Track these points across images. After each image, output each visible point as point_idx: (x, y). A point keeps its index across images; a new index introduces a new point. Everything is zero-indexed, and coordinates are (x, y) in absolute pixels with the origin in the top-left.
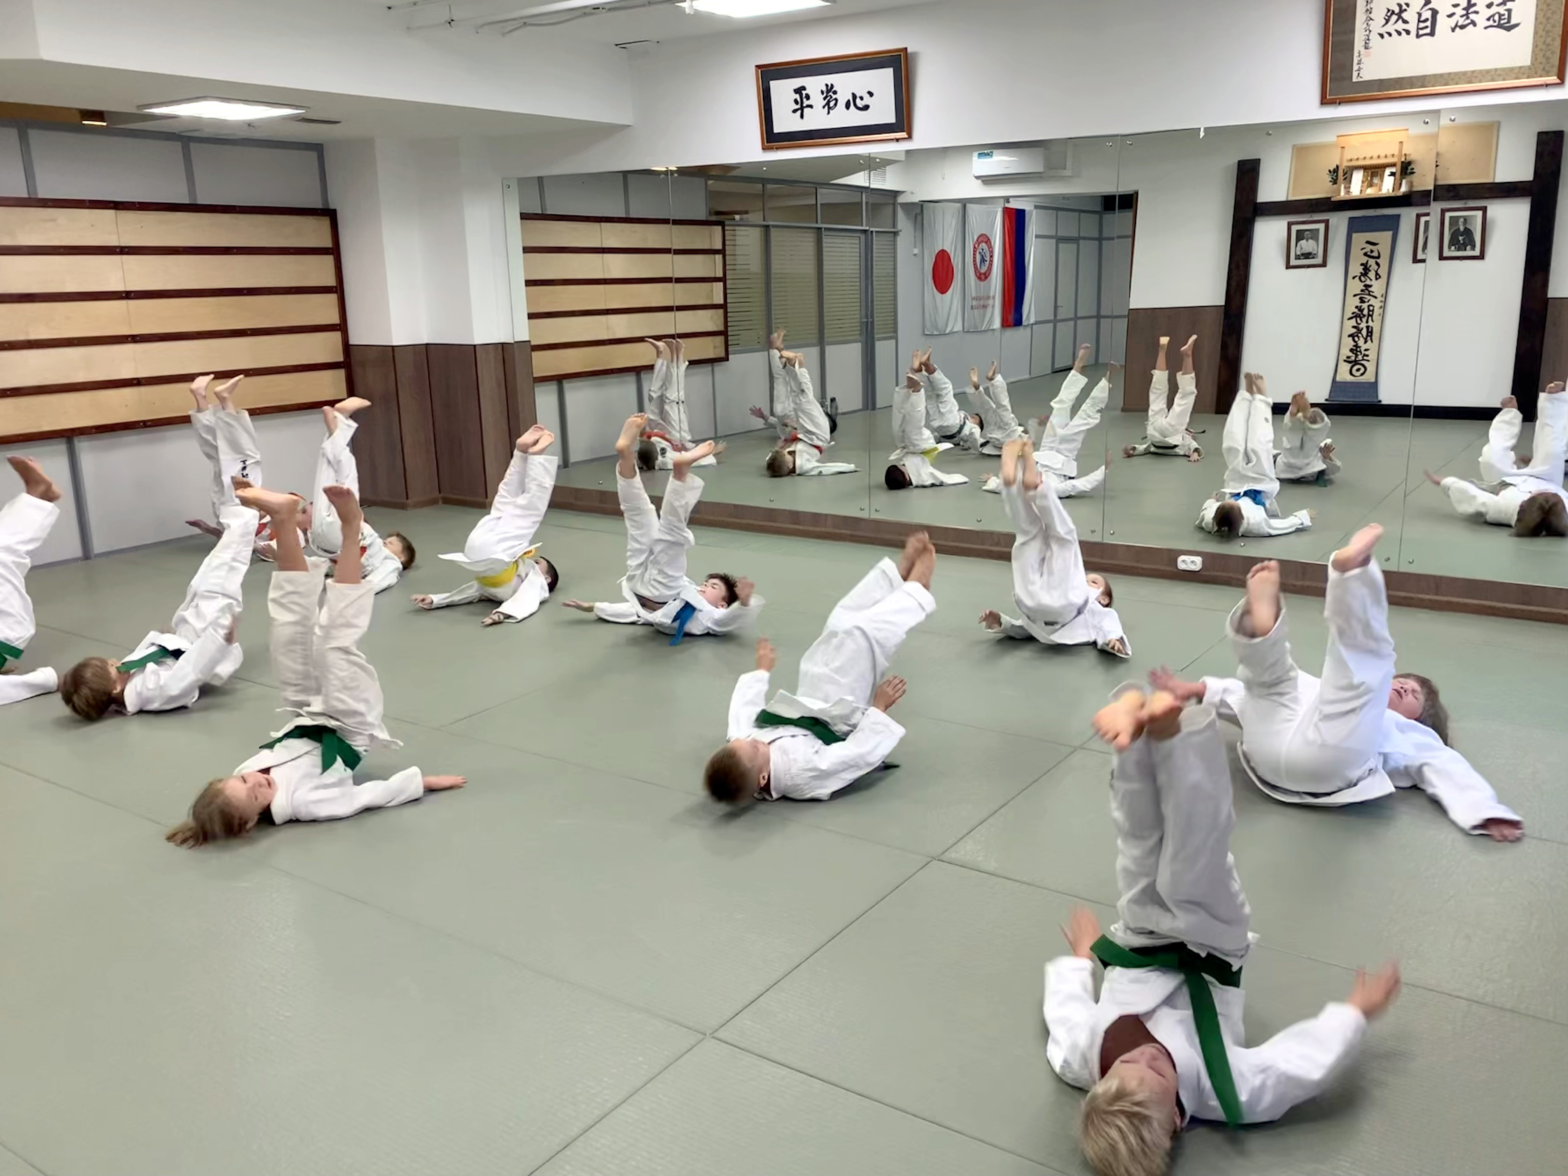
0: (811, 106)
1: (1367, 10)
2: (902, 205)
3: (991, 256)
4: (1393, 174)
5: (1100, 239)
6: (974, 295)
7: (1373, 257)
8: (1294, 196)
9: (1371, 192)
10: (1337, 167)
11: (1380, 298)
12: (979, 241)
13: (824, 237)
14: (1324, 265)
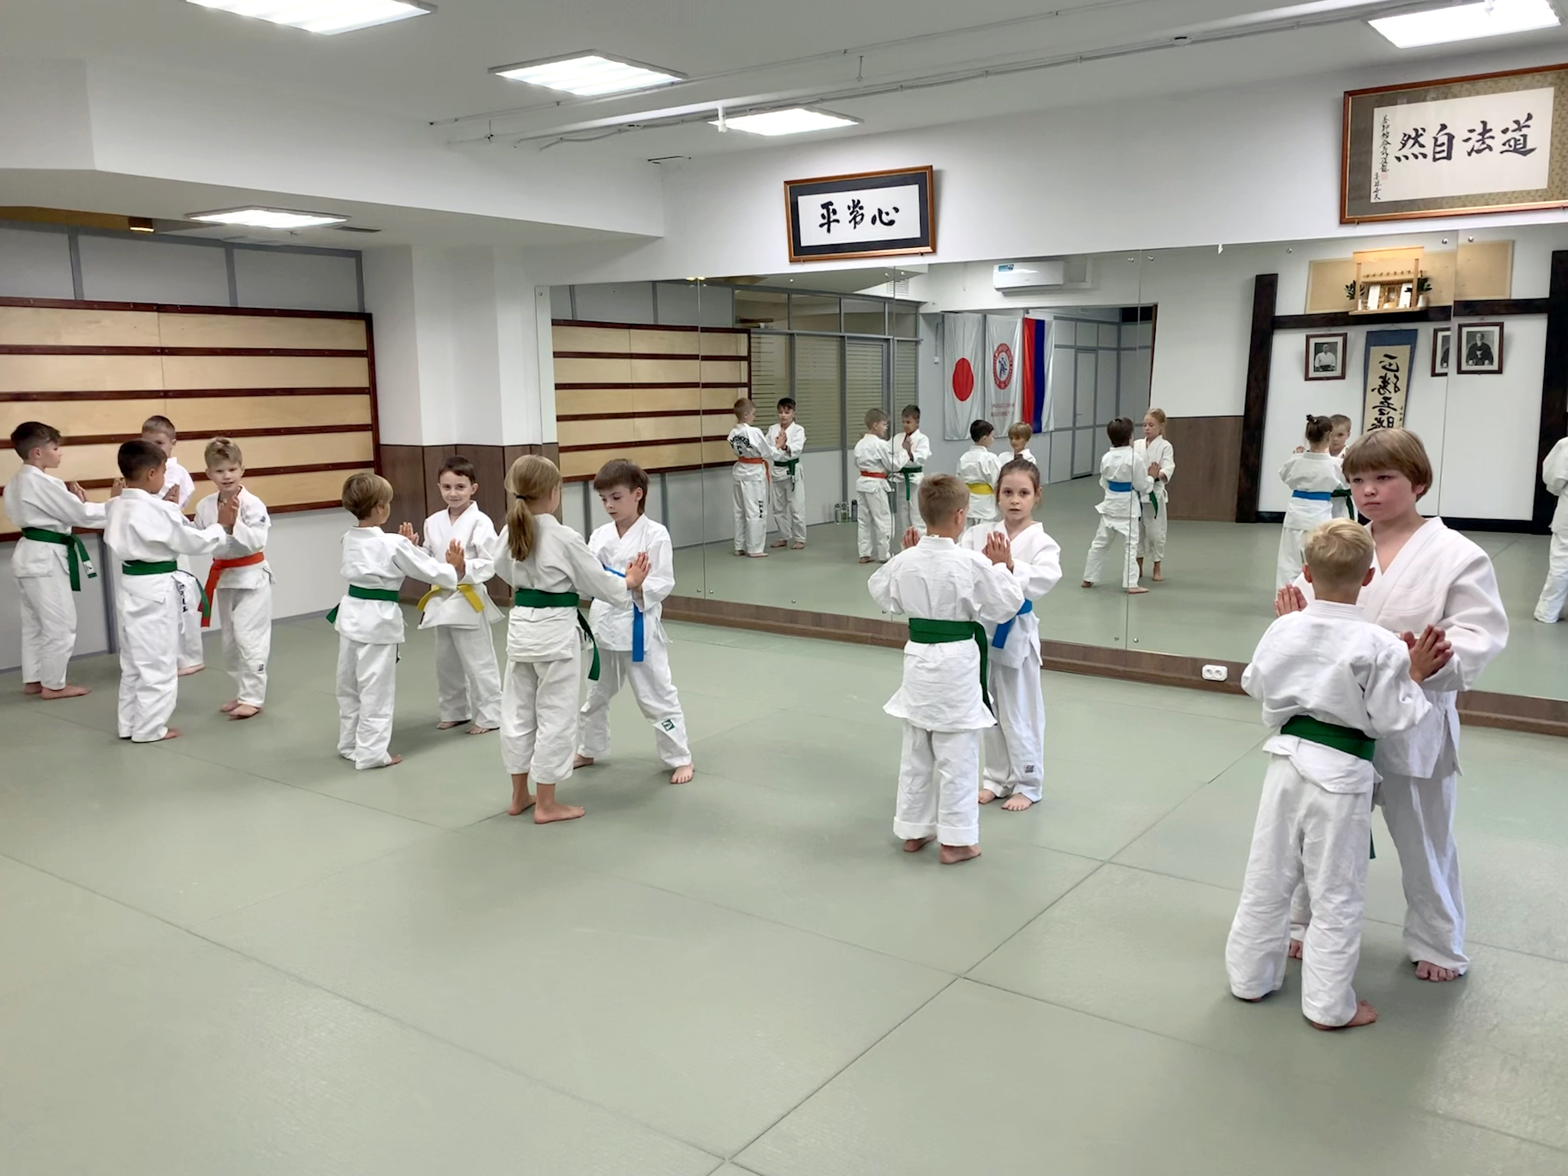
0: (838, 221)
1: (1384, 134)
2: (924, 315)
3: (1011, 365)
4: (1409, 290)
5: (1119, 349)
6: (993, 403)
7: (1392, 370)
8: (1311, 309)
9: (1388, 307)
10: (1354, 282)
11: (1399, 411)
12: (1000, 350)
13: (847, 345)
14: (1343, 377)
